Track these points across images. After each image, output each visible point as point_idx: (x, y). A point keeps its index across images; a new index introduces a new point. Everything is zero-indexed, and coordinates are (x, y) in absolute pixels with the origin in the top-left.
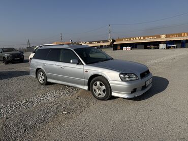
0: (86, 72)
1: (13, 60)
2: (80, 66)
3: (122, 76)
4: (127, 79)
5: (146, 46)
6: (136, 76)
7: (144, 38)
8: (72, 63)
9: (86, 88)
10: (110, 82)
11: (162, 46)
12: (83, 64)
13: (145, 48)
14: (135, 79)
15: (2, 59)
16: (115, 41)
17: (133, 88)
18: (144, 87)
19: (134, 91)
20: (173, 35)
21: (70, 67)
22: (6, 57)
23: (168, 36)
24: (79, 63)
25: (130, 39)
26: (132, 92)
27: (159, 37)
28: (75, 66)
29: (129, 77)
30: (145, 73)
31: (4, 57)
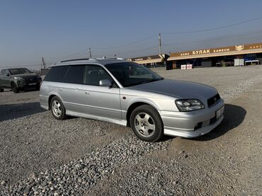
0: (124, 98)
1: (27, 86)
2: (114, 91)
3: (179, 103)
4: (188, 108)
5: (215, 62)
6: (202, 104)
7: (211, 51)
8: (102, 86)
9: (124, 123)
10: (161, 113)
11: (237, 62)
12: (118, 87)
13: (214, 65)
14: (199, 108)
15: (10, 86)
16: (169, 57)
17: (197, 123)
18: (213, 120)
19: (199, 126)
20: (254, 46)
21: (100, 92)
22: (16, 82)
23: (246, 47)
24: (113, 85)
25: (191, 54)
26: (196, 128)
27: (233, 49)
28: (106, 90)
29: (191, 105)
30: (214, 99)
31: (12, 83)
